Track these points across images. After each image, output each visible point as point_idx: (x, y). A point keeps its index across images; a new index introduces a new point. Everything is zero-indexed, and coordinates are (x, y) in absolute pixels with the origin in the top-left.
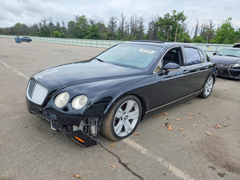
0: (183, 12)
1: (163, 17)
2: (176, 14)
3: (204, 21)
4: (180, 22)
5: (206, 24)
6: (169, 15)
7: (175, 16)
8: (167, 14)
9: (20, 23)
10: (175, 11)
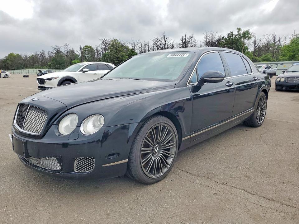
0: (249, 30)
1: (226, 36)
2: (241, 32)
3: (266, 36)
4: (245, 41)
5: (269, 40)
6: (233, 34)
7: (240, 35)
8: (231, 33)
9: (13, 53)
10: (239, 29)
